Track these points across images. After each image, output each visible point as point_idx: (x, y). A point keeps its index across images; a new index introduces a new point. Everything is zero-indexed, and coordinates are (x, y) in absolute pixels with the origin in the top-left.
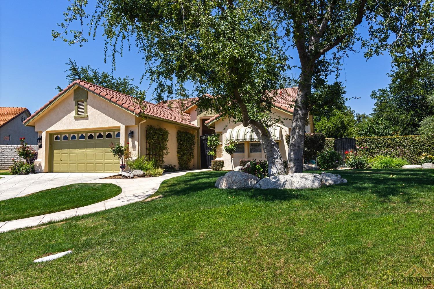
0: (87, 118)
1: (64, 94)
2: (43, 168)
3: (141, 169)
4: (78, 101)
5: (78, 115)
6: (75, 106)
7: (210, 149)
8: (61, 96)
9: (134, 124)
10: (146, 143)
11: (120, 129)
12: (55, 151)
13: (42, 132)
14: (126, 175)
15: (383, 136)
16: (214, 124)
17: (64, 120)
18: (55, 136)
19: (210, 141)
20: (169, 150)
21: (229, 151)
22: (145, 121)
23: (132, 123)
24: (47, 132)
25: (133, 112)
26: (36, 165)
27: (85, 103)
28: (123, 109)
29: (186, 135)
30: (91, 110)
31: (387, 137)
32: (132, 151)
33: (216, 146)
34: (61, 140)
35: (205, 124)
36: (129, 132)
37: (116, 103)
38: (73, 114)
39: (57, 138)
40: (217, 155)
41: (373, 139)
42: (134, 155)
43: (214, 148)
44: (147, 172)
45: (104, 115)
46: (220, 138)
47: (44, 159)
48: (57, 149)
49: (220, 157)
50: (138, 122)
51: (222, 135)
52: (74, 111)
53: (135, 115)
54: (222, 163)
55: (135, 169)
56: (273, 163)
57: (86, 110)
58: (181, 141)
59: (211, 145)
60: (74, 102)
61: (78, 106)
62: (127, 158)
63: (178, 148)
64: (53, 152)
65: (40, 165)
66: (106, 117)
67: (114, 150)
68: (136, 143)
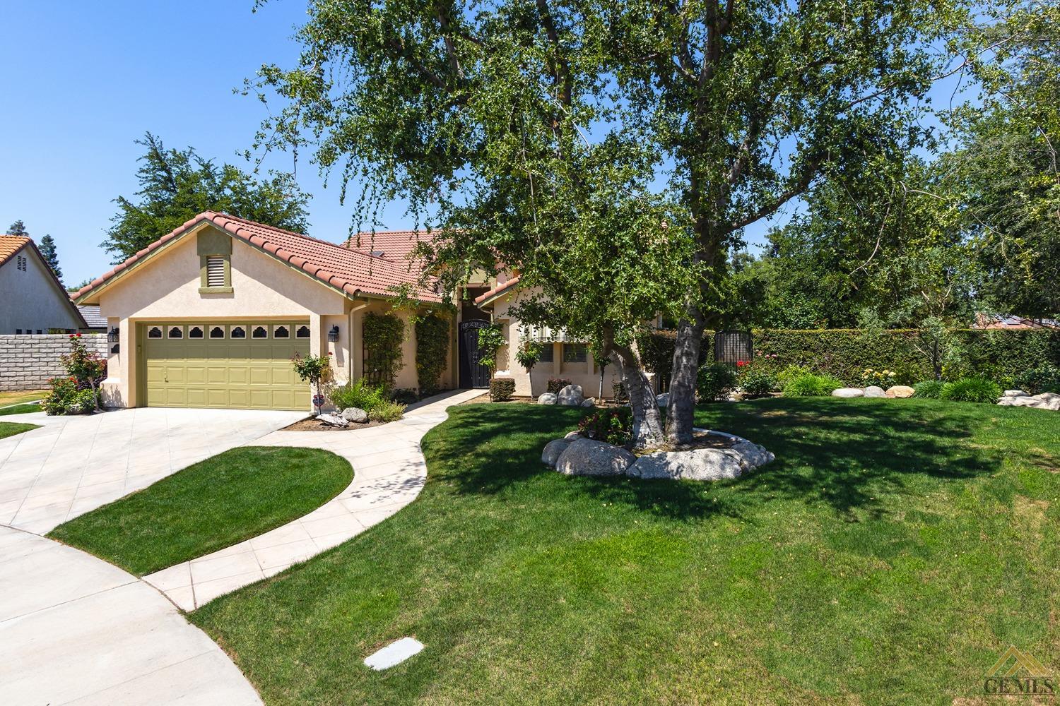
0: (230, 294)
1: (175, 240)
2: (125, 398)
3: (358, 405)
4: (208, 257)
5: (209, 286)
6: (201, 267)
7: (482, 353)
8: (168, 245)
9: (341, 313)
10: (364, 349)
11: (309, 321)
12: (150, 362)
13: (118, 320)
14: (333, 422)
15: (797, 328)
16: (492, 303)
17: (176, 295)
18: (150, 328)
19: (483, 337)
20: (404, 361)
21: (527, 362)
22: (364, 306)
23: (337, 310)
24: (130, 320)
25: (342, 289)
26: (105, 392)
27: (226, 263)
28: (318, 281)
29: (434, 324)
30: (238, 278)
31: (804, 331)
32: (336, 367)
33: (496, 347)
34: (165, 336)
35: (475, 304)
36: (331, 329)
37: (301, 268)
38: (197, 284)
39: (155, 333)
40: (498, 365)
41: (782, 334)
42: (342, 375)
43: (492, 352)
44: (373, 413)
45: (270, 290)
46: (504, 332)
47: (127, 378)
48: (156, 357)
49: (503, 370)
50: (349, 307)
51: (508, 326)
52: (200, 278)
53: (345, 296)
54: (510, 384)
55: (349, 407)
56: (643, 416)
57: (228, 276)
58: (424, 336)
59: (486, 344)
60: (198, 258)
61: (208, 267)
62: (326, 381)
63: (418, 352)
64: (146, 364)
65: (118, 393)
66: (277, 297)
67: (301, 369)
68: (346, 353)
